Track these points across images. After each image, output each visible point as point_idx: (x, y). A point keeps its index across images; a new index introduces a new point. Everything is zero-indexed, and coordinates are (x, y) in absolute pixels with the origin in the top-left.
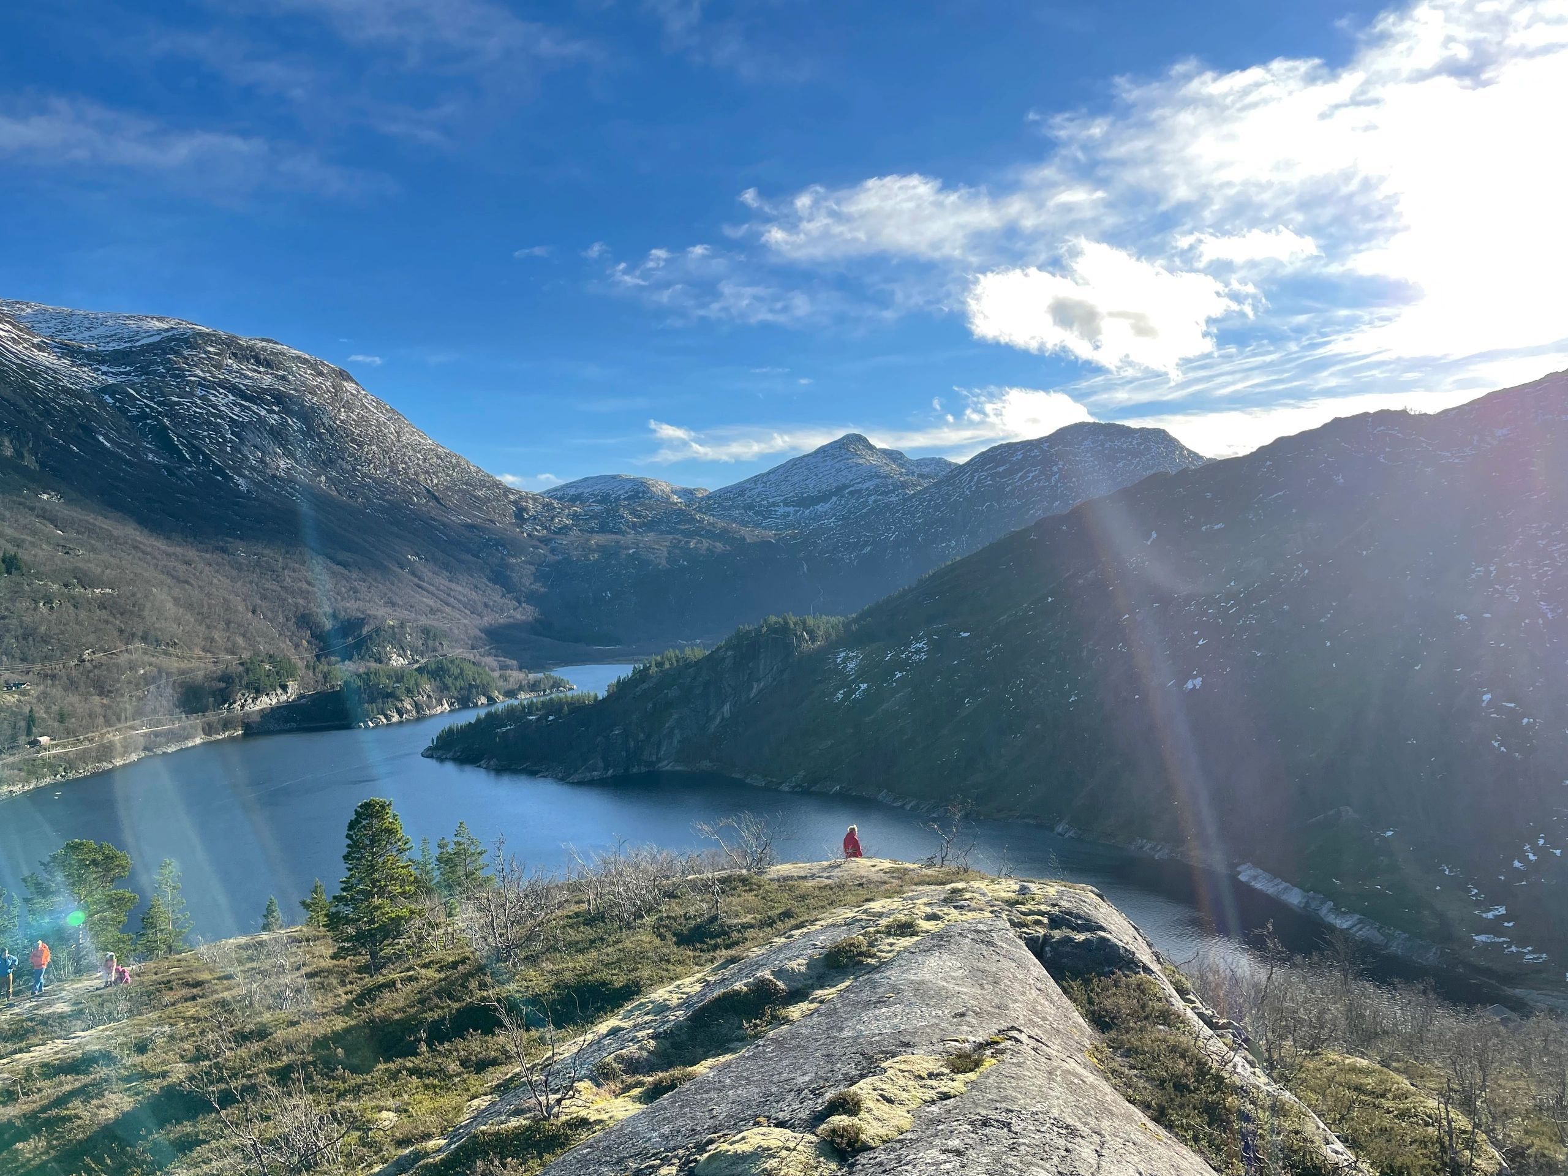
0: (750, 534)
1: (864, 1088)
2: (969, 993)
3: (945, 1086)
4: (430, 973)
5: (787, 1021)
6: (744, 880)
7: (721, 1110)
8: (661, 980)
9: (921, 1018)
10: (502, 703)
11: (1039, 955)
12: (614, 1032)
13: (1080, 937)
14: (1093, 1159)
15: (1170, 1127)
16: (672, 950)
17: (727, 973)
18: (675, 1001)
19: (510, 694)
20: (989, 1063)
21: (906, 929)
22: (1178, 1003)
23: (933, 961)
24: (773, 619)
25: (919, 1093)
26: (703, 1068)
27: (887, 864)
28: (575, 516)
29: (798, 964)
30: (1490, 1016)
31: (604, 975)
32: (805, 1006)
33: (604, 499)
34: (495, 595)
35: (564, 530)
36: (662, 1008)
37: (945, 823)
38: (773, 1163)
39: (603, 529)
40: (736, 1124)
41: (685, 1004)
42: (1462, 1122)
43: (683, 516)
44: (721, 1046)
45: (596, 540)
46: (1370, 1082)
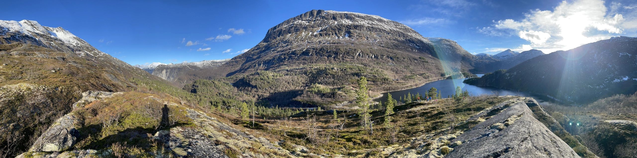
0: (497, 60)
1: (509, 119)
2: (520, 109)
3: (517, 118)
4: (464, 104)
5: (501, 112)
6: (496, 98)
7: (494, 121)
8: (487, 108)
9: (515, 112)
10: (471, 78)
11: (527, 105)
12: (482, 112)
13: (531, 103)
14: (532, 125)
15: (540, 121)
16: (488, 104)
17: (494, 107)
18: (489, 110)
19: (471, 77)
20: (522, 116)
21: (513, 103)
22: (541, 109)
23: (516, 106)
24: (499, 70)
25: (514, 119)
26: (492, 117)
27: (511, 96)
28: (479, 58)
29: (502, 106)
30: (569, 107)
31: (481, 106)
32: (503, 111)
34: (470, 66)
35: (477, 59)
36: (487, 110)
37: (518, 91)
38: (500, 127)
39: (481, 59)
40: (496, 122)
41: (490, 110)
42: (566, 117)
44: (493, 115)
45: (481, 60)
46: (558, 114)
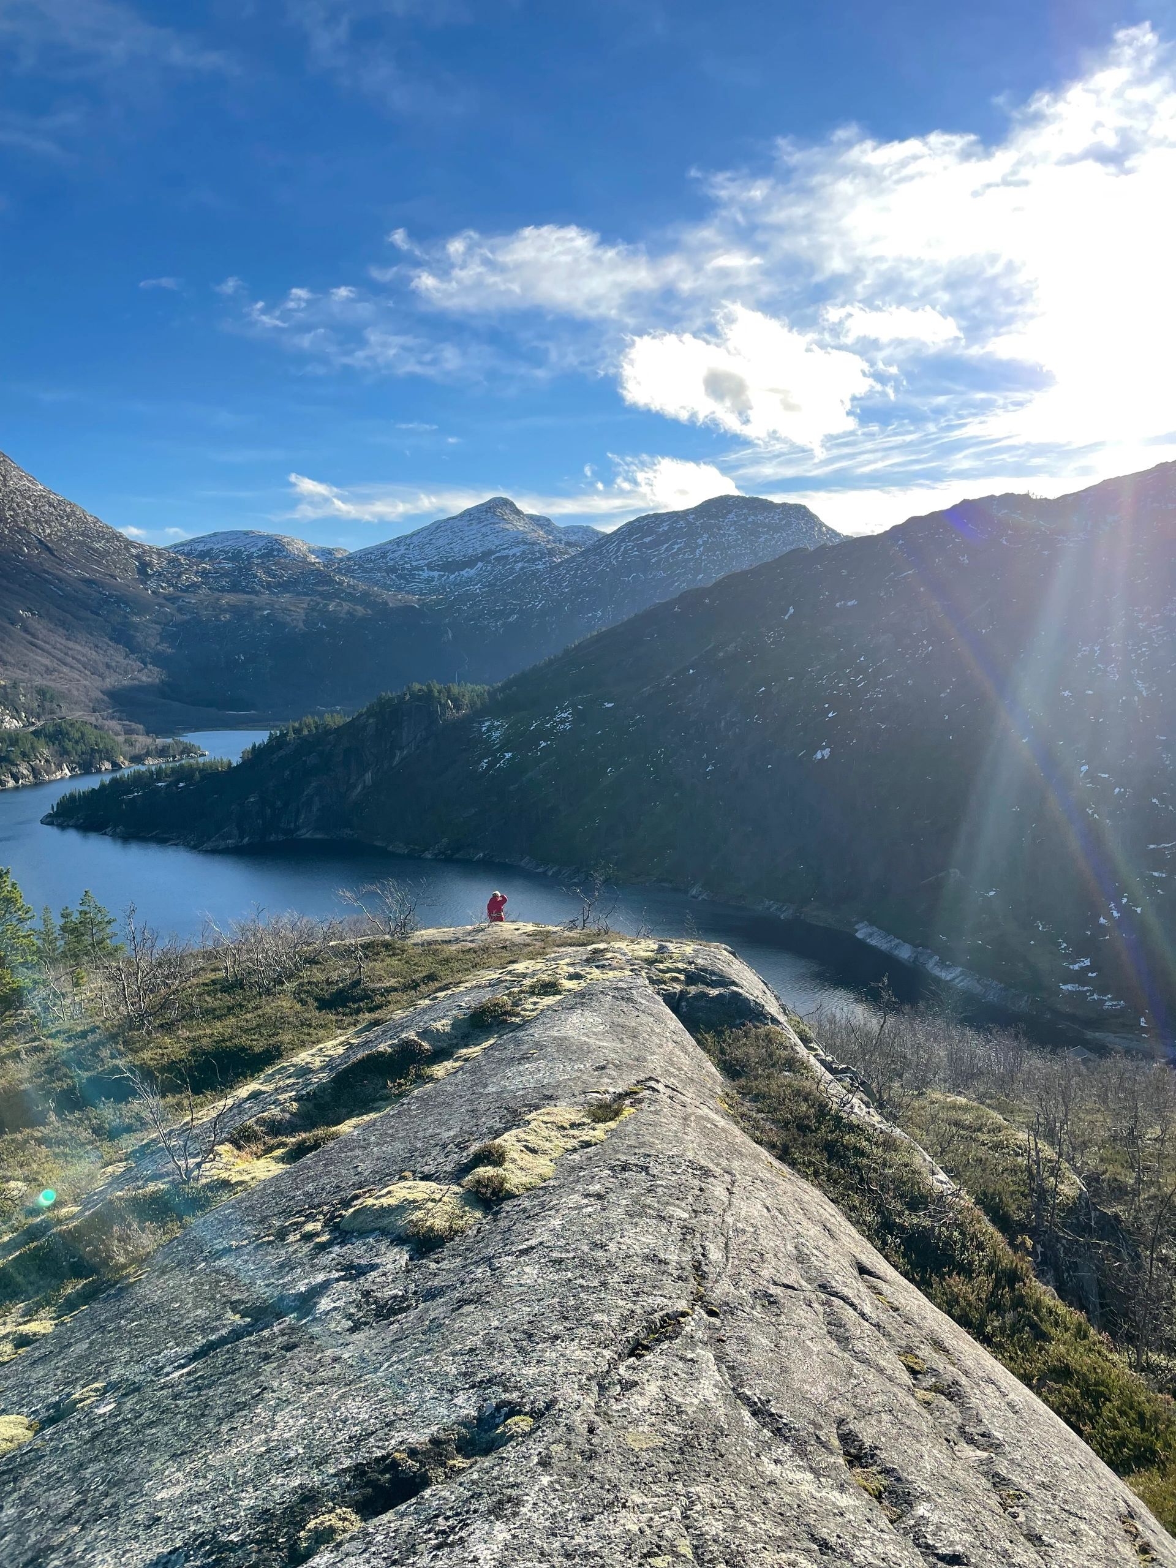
0: (393, 598)
1: (508, 1140)
2: (609, 1047)
3: (587, 1135)
4: (57, 1043)
5: (431, 1079)
6: (387, 945)
7: (366, 1167)
8: (303, 1045)
9: (563, 1072)
10: (128, 769)
11: (675, 1010)
12: (255, 1095)
13: (714, 992)
14: (724, 1197)
15: (793, 1164)
16: (313, 1014)
17: (371, 1035)
18: (317, 1063)
19: (137, 759)
20: (628, 1112)
21: (549, 988)
22: (802, 1051)
23: (575, 1018)
24: (416, 686)
25: (558, 1144)
26: (346, 1128)
27: (530, 928)
28: (204, 574)
29: (443, 1025)
31: (244, 1040)
32: (449, 1064)
33: (236, 556)
34: (118, 655)
35: (193, 587)
36: (304, 1071)
37: (588, 890)
38: (419, 1214)
39: (235, 588)
40: (382, 1178)
41: (329, 1066)
42: (1048, 1152)
43: (322, 578)
44: (365, 1107)
45: (227, 599)
46: (968, 1118)
